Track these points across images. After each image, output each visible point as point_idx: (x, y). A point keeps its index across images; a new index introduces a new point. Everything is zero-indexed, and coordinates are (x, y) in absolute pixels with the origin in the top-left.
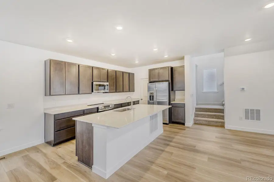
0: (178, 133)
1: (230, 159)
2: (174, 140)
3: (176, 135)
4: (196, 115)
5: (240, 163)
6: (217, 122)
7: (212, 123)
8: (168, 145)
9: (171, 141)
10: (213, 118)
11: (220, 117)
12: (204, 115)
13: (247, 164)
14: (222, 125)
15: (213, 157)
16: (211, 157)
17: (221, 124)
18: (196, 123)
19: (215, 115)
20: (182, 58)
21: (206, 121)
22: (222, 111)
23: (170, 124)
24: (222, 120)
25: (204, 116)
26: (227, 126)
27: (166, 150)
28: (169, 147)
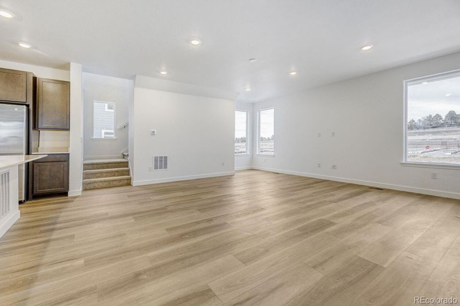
0: (61, 208)
1: (156, 210)
2: (60, 219)
3: (61, 212)
4: (86, 176)
5: (167, 209)
6: (120, 180)
7: (114, 183)
8: (53, 230)
9: (54, 224)
10: (114, 176)
11: (124, 172)
12: (101, 173)
13: (172, 208)
14: (129, 184)
15: (137, 216)
16: (135, 216)
17: (126, 181)
18: (87, 188)
19: (117, 171)
20: (66, 67)
21: (105, 181)
22: (126, 164)
23: (27, 202)
24: (128, 176)
25: (101, 175)
26: (135, 182)
27: (53, 237)
28: (56, 232)
